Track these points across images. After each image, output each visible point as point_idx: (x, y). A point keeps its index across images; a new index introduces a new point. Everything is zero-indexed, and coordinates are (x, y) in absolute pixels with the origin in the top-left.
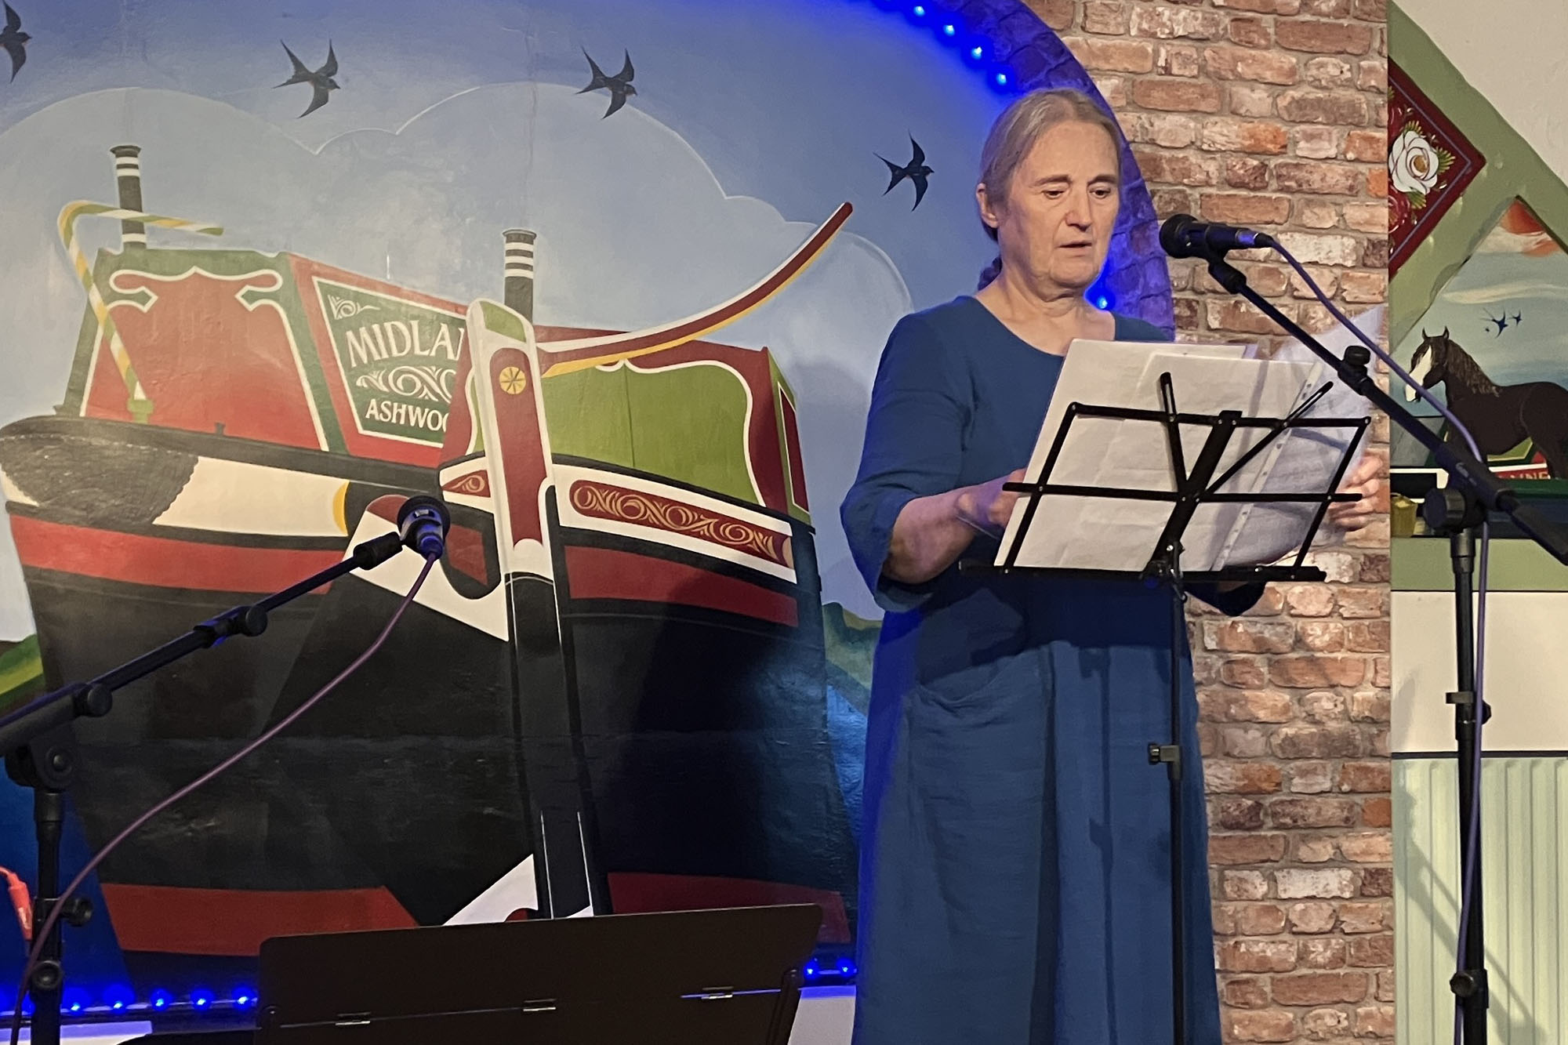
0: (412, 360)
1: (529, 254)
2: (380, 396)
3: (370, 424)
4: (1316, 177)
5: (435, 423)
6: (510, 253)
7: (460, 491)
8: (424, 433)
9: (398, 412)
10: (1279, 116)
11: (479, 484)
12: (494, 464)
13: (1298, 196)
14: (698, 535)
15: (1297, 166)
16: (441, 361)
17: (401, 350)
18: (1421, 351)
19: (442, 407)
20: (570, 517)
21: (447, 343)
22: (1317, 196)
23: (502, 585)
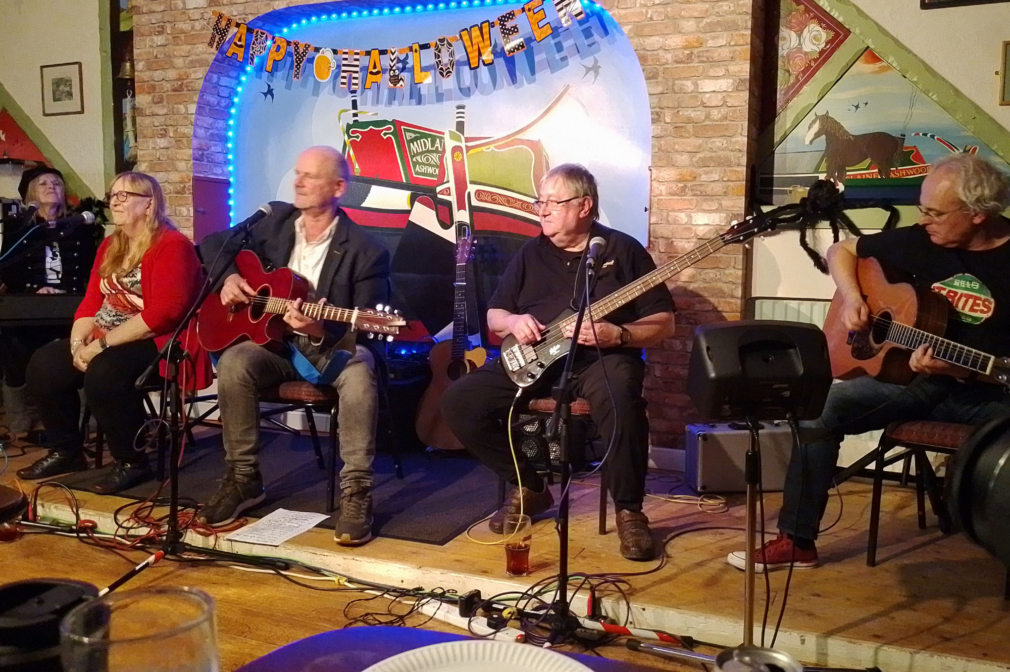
0: (428, 151)
1: (463, 113)
2: (420, 164)
3: (417, 173)
4: (716, 54)
5: (435, 171)
6: (458, 113)
7: (442, 194)
8: (432, 175)
9: (424, 169)
10: (700, 31)
11: (447, 191)
12: (452, 185)
13: (707, 64)
14: (515, 208)
15: (707, 51)
16: (437, 151)
17: (425, 148)
18: (814, 122)
19: (437, 166)
20: (475, 203)
22: (713, 62)
23: (454, 226)
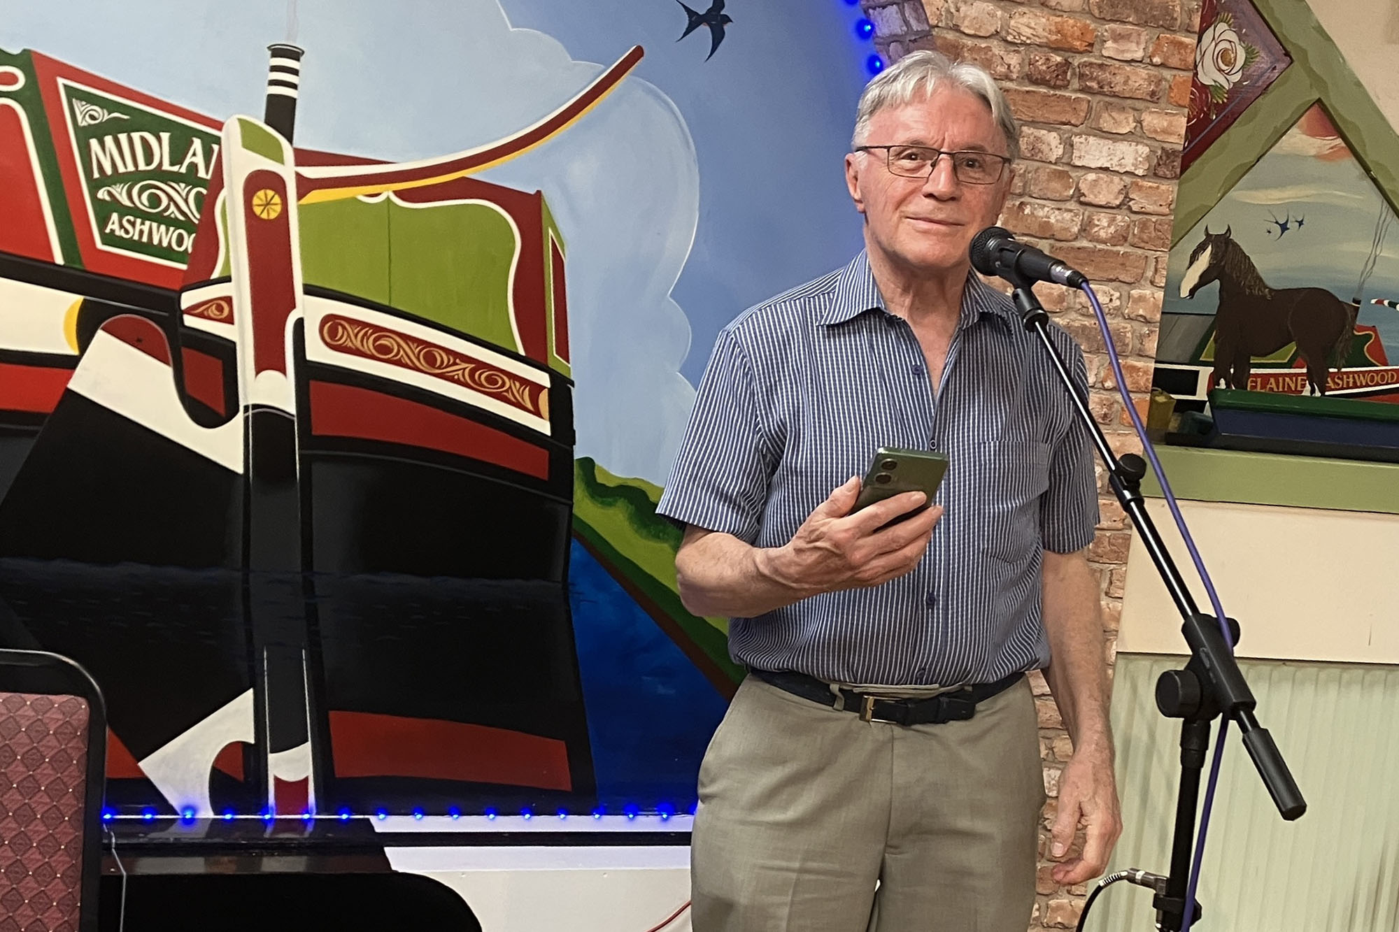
0: (160, 174)
1: (295, 72)
2: (123, 211)
3: (110, 239)
4: (1119, 79)
5: (180, 241)
6: (274, 69)
7: (201, 316)
8: (167, 253)
9: (139, 230)
10: (1090, 13)
11: (223, 310)
12: (240, 290)
13: (1099, 98)
14: (451, 380)
15: (1101, 66)
16: (190, 178)
18: (1201, 248)
19: (187, 225)
20: (317, 352)
21: (200, 160)
22: (1118, 100)
23: (240, 417)
